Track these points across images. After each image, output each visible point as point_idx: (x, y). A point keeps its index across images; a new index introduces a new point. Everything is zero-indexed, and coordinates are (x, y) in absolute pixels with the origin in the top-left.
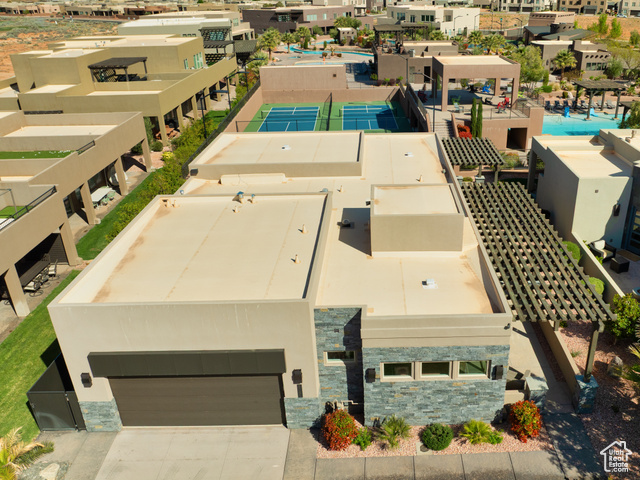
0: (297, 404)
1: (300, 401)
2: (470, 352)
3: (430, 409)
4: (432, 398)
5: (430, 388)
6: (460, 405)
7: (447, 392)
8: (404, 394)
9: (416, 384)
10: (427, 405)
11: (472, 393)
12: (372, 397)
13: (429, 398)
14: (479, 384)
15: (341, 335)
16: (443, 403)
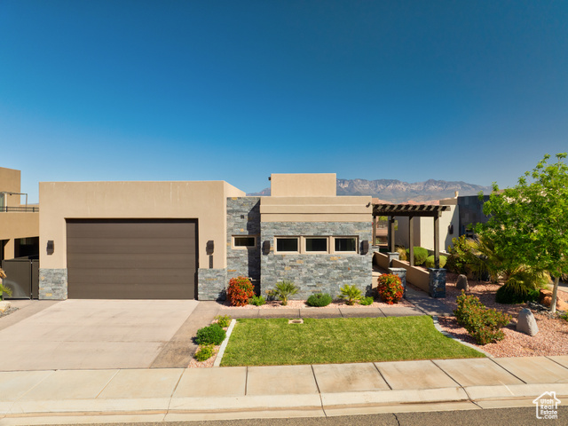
0: (209, 275)
1: (210, 273)
2: (342, 229)
3: (313, 283)
4: (315, 271)
5: (313, 261)
6: (337, 280)
7: (325, 265)
8: (292, 266)
9: (301, 258)
10: (310, 279)
11: (345, 268)
12: (267, 269)
13: (312, 271)
14: (350, 259)
15: (245, 221)
16: (323, 276)
